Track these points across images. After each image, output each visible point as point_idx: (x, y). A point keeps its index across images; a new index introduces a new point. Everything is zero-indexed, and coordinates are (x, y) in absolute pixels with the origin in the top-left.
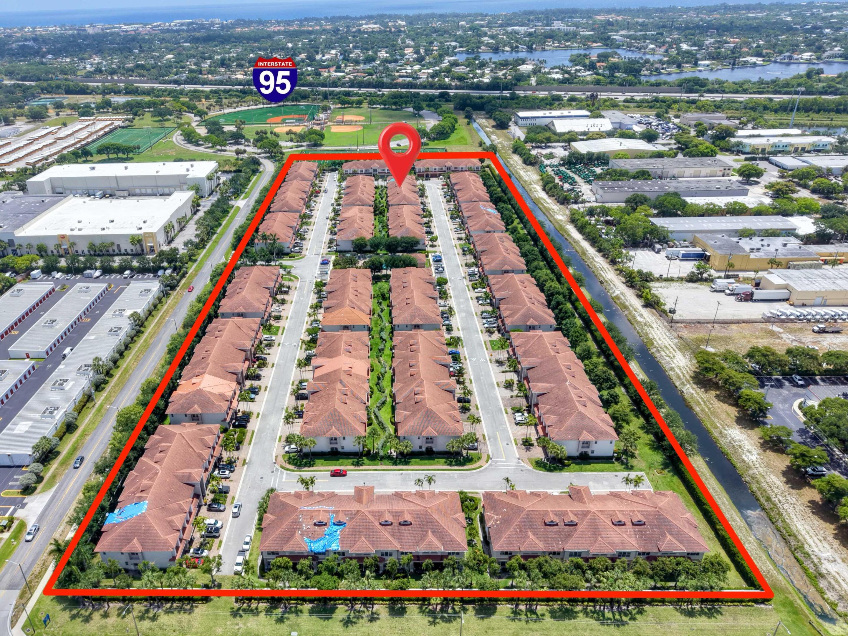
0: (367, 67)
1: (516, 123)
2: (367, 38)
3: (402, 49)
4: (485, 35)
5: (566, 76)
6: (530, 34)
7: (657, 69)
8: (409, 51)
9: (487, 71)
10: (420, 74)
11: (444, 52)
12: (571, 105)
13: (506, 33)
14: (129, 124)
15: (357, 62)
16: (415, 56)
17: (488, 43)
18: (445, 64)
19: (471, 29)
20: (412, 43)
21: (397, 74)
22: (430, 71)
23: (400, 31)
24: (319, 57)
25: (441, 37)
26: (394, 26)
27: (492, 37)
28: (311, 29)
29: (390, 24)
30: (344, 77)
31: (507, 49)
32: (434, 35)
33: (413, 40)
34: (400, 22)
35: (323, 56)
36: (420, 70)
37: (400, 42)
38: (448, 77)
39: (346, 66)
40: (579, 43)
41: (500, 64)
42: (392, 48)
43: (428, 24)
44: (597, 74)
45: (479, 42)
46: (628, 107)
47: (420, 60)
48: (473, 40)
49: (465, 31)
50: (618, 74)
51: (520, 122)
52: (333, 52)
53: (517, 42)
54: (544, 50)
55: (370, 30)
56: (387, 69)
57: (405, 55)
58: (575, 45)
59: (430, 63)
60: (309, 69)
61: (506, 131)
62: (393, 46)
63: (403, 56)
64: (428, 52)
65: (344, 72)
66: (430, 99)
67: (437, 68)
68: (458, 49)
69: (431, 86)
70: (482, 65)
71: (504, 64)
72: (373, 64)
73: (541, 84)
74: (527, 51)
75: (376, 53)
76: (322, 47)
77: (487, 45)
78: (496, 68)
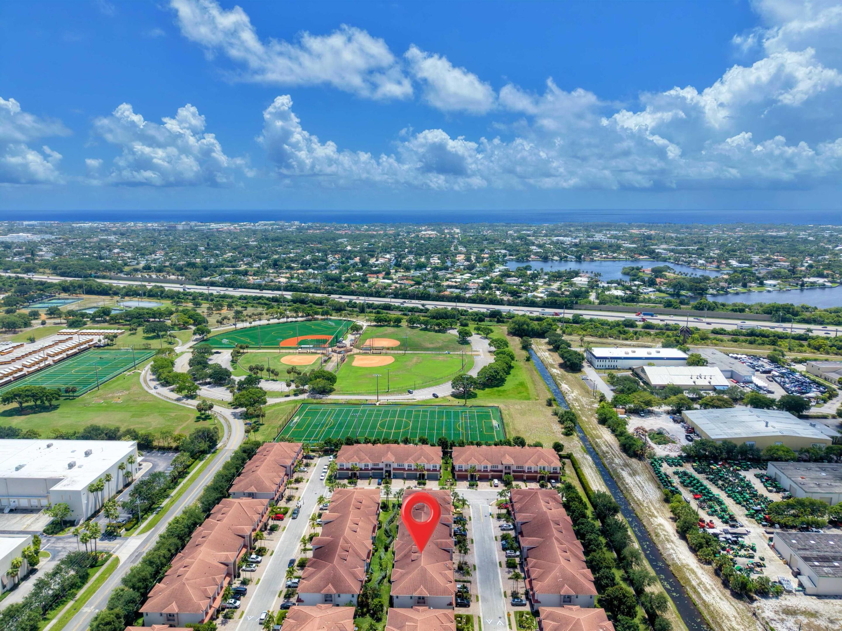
0: (418, 273)
1: (591, 364)
2: (422, 244)
3: (455, 255)
4: (533, 244)
5: (628, 292)
6: (576, 245)
7: (723, 288)
8: (460, 258)
9: (540, 283)
10: (470, 285)
11: (495, 260)
12: (649, 334)
13: (552, 243)
14: (109, 342)
15: (407, 269)
16: (466, 263)
17: (537, 252)
18: (496, 273)
19: (519, 238)
20: (464, 250)
21: (445, 283)
22: (480, 281)
23: (454, 238)
24: (372, 261)
25: (491, 245)
26: (450, 233)
27: (540, 246)
28: (375, 233)
29: (446, 231)
30: (390, 285)
31: (556, 258)
32: (485, 242)
33: (465, 247)
34: (455, 230)
35: (377, 260)
36: (470, 279)
37: (452, 248)
38: (499, 289)
39: (396, 272)
40: (625, 255)
41: (553, 276)
42: (445, 254)
43: (479, 232)
44: (660, 291)
45: (528, 251)
46: (722, 341)
47: (470, 268)
48: (522, 249)
49: (513, 240)
50: (683, 292)
51: (597, 363)
52: (388, 256)
53: (564, 251)
54: (592, 260)
55: (428, 236)
56: (436, 277)
57: (456, 261)
58: (621, 256)
59: (480, 271)
60: (358, 274)
61: (578, 375)
62: (446, 252)
63: (454, 262)
64: (479, 259)
65: (391, 279)
66: (479, 318)
67: (488, 278)
68: (507, 258)
69: (481, 301)
70: (534, 277)
71: (557, 276)
72: (424, 272)
73: (605, 304)
74: (576, 261)
75: (428, 259)
76: (379, 251)
77: (536, 254)
78: (549, 280)
